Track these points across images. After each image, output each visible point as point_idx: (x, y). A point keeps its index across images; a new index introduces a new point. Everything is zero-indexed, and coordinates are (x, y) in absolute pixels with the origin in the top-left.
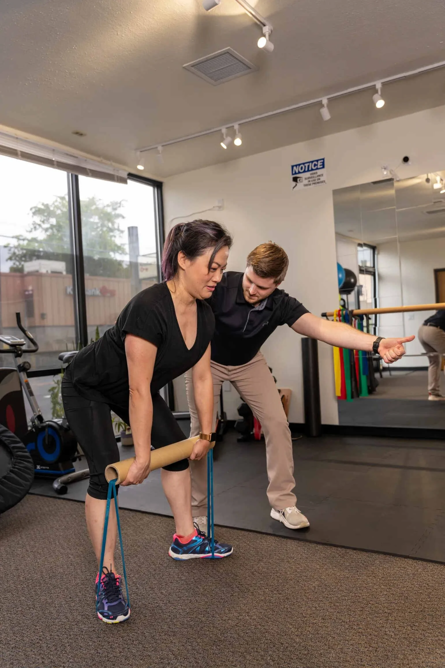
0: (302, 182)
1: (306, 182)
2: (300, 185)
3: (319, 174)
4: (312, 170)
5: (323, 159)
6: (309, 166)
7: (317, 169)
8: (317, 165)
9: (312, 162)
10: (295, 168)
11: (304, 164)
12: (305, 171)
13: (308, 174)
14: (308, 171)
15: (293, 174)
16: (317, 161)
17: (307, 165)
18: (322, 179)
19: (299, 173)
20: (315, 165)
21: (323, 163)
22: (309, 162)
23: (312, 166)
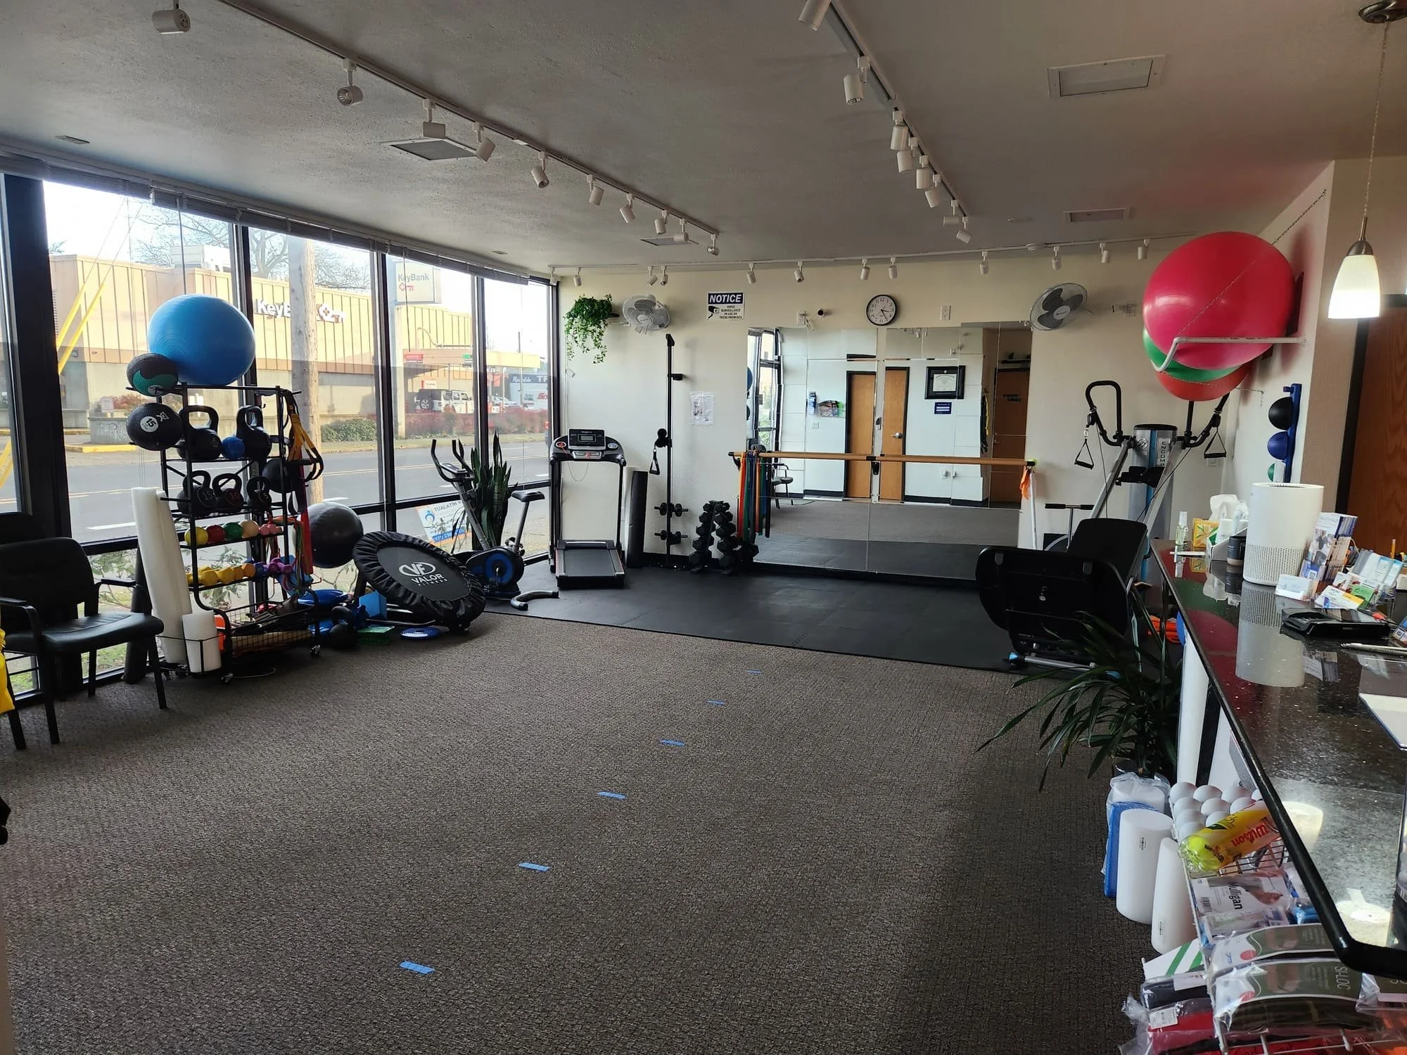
0: (718, 313)
1: (723, 314)
2: (716, 316)
3: (736, 308)
4: (730, 302)
5: (742, 294)
6: (726, 298)
7: (735, 303)
8: (735, 298)
9: (731, 294)
10: (712, 296)
11: (721, 294)
12: (722, 303)
13: (725, 306)
14: (726, 303)
15: (709, 303)
16: (736, 294)
17: (724, 296)
18: (739, 314)
19: (716, 303)
20: (733, 299)
21: (742, 297)
22: (727, 294)
23: (730, 298)
